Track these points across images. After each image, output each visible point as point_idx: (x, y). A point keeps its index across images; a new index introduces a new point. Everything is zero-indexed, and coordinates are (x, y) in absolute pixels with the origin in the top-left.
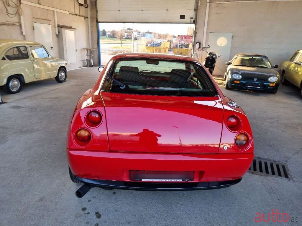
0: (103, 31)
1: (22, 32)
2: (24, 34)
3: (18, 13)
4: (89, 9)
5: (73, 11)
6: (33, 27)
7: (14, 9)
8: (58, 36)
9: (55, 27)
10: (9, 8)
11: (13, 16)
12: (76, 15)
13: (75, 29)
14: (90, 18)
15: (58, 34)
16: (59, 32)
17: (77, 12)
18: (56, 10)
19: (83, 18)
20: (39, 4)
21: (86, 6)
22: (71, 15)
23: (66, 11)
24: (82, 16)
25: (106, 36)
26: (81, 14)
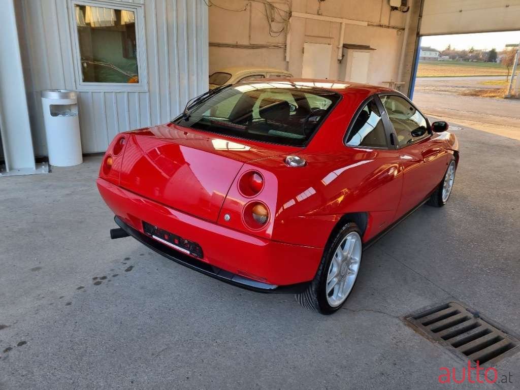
0: (490, 52)
1: (285, 57)
2: (288, 59)
3: (284, 31)
4: (409, 14)
5: (376, 21)
6: (303, 48)
7: (281, 25)
8: (340, 61)
9: (338, 48)
10: (273, 24)
11: (277, 34)
12: (380, 26)
13: (374, 49)
14: (409, 29)
15: (341, 58)
16: (343, 56)
17: (385, 21)
18: (345, 21)
19: (395, 31)
20: (319, 15)
21: (405, 9)
22: (371, 28)
23: (363, 21)
24: (393, 28)
25: (496, 62)
26: (392, 24)
